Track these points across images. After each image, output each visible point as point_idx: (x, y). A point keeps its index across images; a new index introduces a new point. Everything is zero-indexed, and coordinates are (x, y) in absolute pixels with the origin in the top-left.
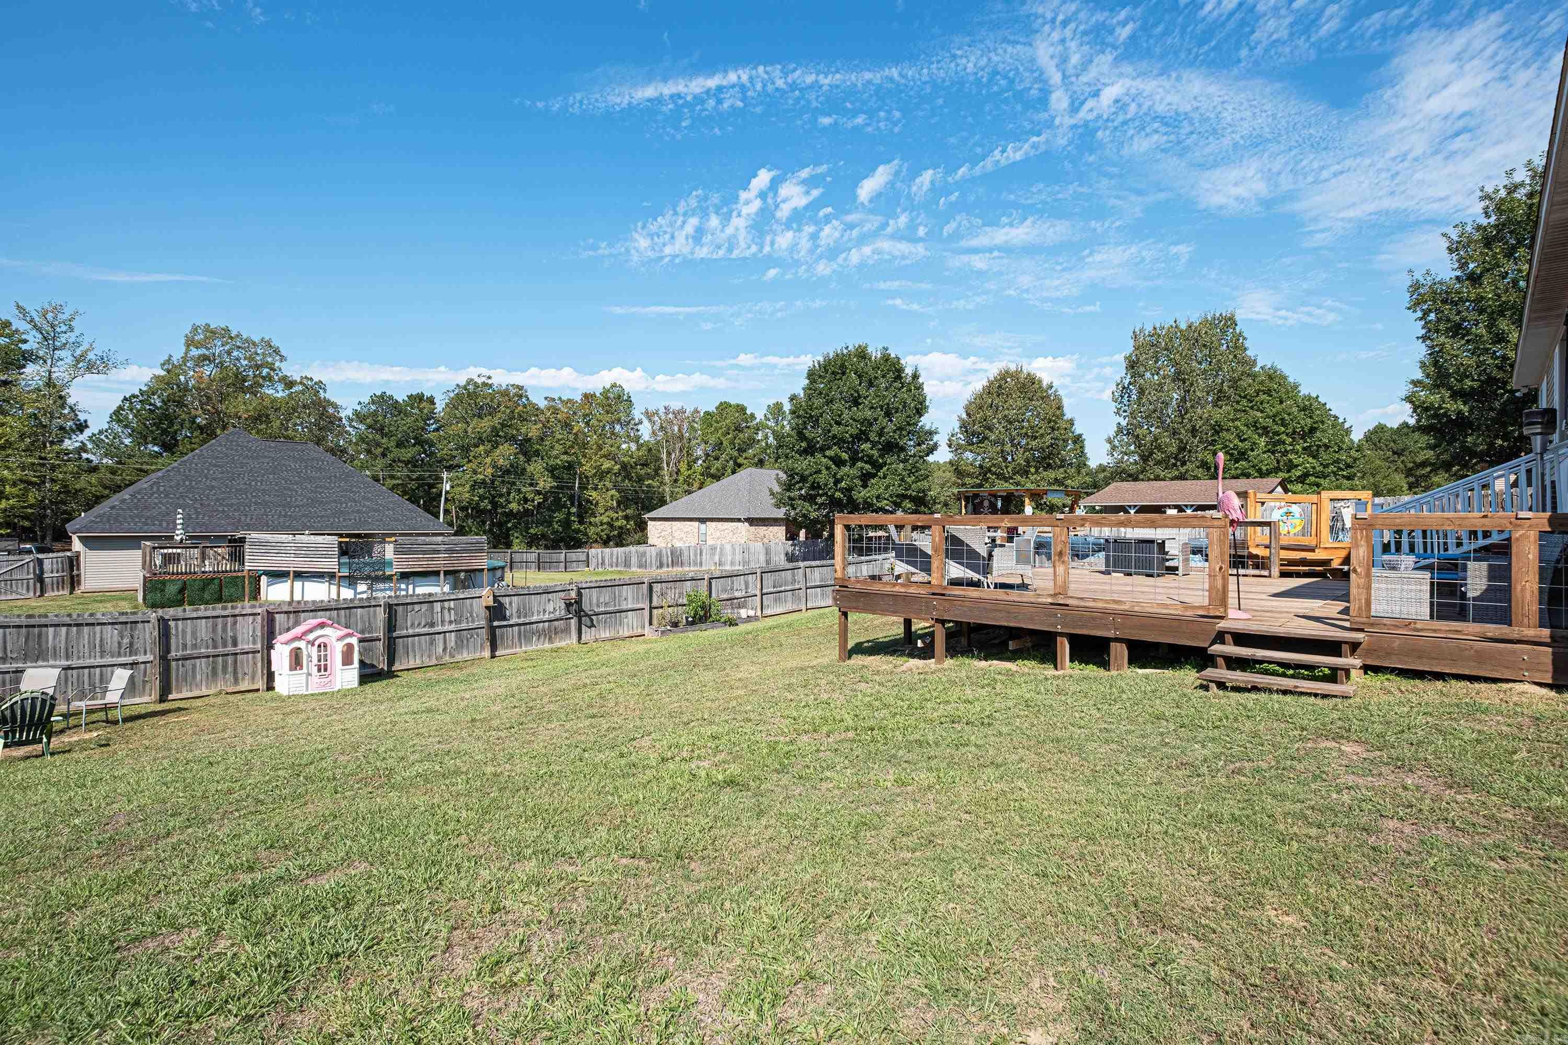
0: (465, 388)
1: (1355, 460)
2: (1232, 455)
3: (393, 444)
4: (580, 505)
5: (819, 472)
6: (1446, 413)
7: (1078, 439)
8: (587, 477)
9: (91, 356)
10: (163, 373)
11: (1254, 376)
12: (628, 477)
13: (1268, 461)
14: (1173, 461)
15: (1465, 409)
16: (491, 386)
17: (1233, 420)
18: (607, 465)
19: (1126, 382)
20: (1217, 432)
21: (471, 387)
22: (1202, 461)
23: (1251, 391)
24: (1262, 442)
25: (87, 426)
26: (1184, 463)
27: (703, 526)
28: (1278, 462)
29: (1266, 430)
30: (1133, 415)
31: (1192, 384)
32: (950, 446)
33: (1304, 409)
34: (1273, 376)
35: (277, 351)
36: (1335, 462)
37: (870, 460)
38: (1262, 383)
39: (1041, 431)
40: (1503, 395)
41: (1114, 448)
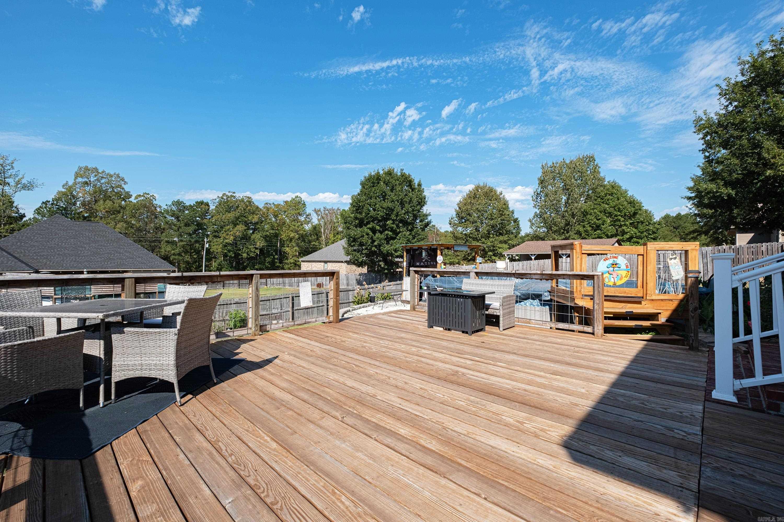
0: (222, 198)
1: (658, 229)
2: (593, 227)
3: (183, 225)
4: (281, 254)
5: (363, 236)
6: (720, 195)
7: (516, 221)
8: (284, 241)
9: (24, 181)
10: (64, 190)
11: (604, 186)
12: (304, 241)
13: (612, 230)
14: (562, 231)
15: (733, 193)
16: (234, 197)
17: (593, 209)
18: (292, 235)
19: (539, 191)
20: (585, 216)
21: (225, 198)
22: (577, 230)
23: (603, 194)
24: (608, 221)
25: (25, 216)
26: (568, 232)
27: (326, 265)
28: (617, 231)
29: (610, 215)
30: (541, 207)
31: (572, 191)
32: (450, 224)
33: (630, 203)
34: (614, 186)
35: (123, 180)
36: (647, 230)
37: (392, 230)
38: (608, 190)
39: (496, 216)
40: (757, 183)
41: (532, 224)
